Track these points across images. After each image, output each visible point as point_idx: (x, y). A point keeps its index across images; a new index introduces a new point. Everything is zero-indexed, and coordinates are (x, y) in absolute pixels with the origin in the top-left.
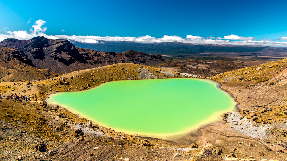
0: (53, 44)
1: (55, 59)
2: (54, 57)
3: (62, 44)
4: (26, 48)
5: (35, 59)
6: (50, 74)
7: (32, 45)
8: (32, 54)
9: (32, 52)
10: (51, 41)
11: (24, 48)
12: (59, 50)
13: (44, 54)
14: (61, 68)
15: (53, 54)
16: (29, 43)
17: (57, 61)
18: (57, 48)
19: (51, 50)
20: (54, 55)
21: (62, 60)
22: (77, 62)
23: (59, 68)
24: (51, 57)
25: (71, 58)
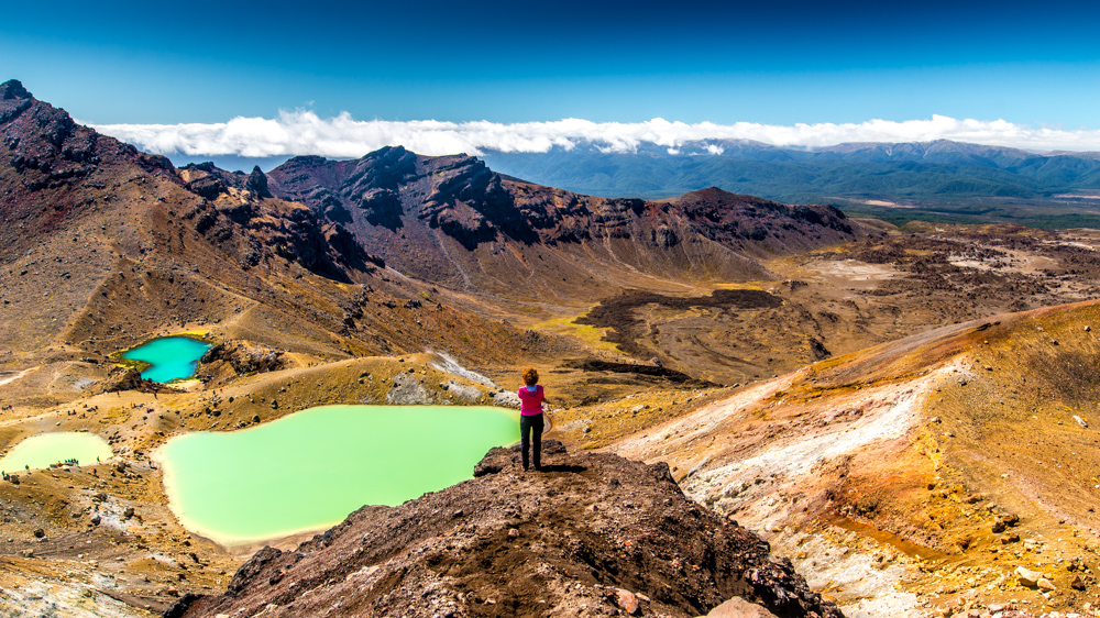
0: (430, 174)
1: (434, 224)
2: (429, 218)
3: (456, 173)
4: (348, 188)
5: (371, 223)
6: (367, 299)
7: (365, 177)
8: (363, 207)
9: (365, 201)
10: (426, 163)
11: (341, 189)
12: (449, 193)
13: (401, 208)
14: (449, 258)
15: (426, 209)
16: (358, 169)
17: (438, 233)
18: (442, 187)
19: (423, 194)
20: (429, 210)
21: (453, 229)
22: (500, 237)
23: (443, 255)
24: (422, 217)
25: (483, 222)
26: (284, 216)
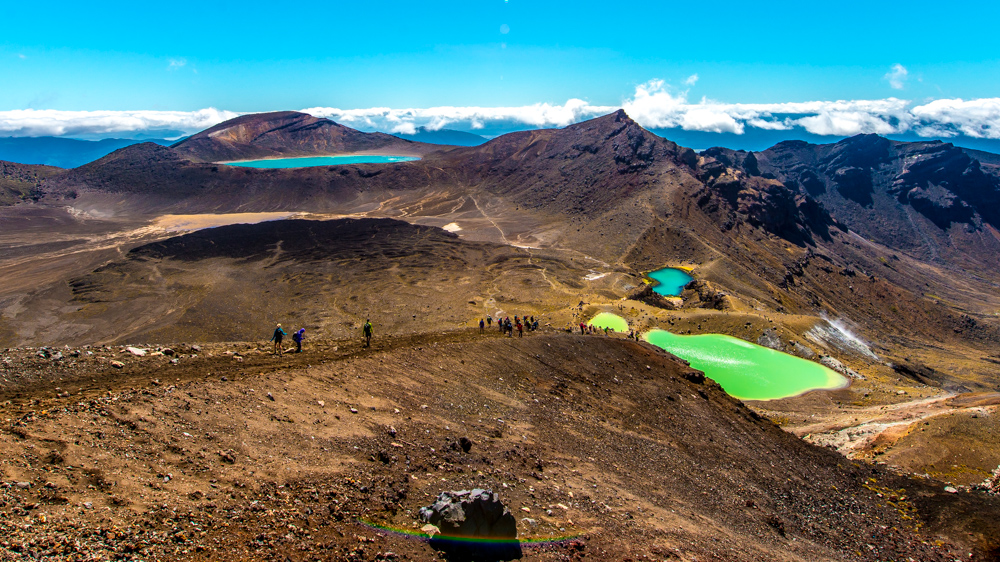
0: (902, 157)
1: (903, 199)
2: (899, 193)
3: (929, 156)
4: (824, 166)
5: (842, 194)
7: (839, 157)
8: (835, 180)
9: (838, 176)
10: (899, 147)
11: (818, 166)
12: (919, 174)
13: (871, 185)
14: (916, 230)
15: (896, 185)
16: (834, 150)
17: (907, 208)
18: (913, 168)
19: (893, 173)
20: (898, 187)
21: (924, 207)
22: (977, 219)
23: (910, 226)
24: (891, 193)
25: (956, 201)
26: (763, 190)
